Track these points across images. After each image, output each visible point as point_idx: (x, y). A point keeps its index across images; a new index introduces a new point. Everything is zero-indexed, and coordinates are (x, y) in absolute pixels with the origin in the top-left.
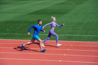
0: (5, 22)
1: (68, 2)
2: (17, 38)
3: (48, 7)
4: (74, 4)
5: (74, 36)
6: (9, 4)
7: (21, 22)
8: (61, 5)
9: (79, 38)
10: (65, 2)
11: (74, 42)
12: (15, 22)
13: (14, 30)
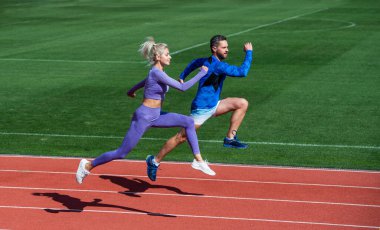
0: (71, 92)
1: (322, 19)
4: (353, 25)
6: (67, 23)
8: (297, 29)
13: (116, 122)
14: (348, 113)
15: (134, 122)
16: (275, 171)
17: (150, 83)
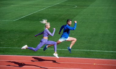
2: (19, 54)
3: (42, 10)
4: (76, 7)
5: (93, 52)
7: (15, 31)
8: (59, 8)
9: (100, 54)
10: (63, 4)
11: (96, 59)
12: (7, 32)
13: (10, 42)
15: (41, 43)
17: (45, 33)
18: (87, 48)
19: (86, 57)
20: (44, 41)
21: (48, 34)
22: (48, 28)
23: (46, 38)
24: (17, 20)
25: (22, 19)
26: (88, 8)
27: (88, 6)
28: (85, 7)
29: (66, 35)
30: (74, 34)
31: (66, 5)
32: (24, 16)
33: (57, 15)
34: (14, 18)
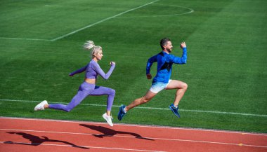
3: (116, 18)
4: (192, 11)
5: (234, 117)
7: (57, 65)
9: (252, 122)
11: (243, 134)
12: (37, 66)
13: (46, 90)
14: (199, 85)
15: (80, 92)
16: (160, 130)
17: (90, 69)
18: (221, 108)
19: (219, 129)
20: (87, 89)
21: (98, 73)
22: (98, 59)
23: (91, 81)
24: (59, 38)
25: (69, 36)
26: (219, 14)
27: (219, 10)
28: (212, 13)
29: (165, 75)
30: (189, 74)
31: (168, 7)
32: (75, 29)
33: (150, 29)
34: (51, 35)
